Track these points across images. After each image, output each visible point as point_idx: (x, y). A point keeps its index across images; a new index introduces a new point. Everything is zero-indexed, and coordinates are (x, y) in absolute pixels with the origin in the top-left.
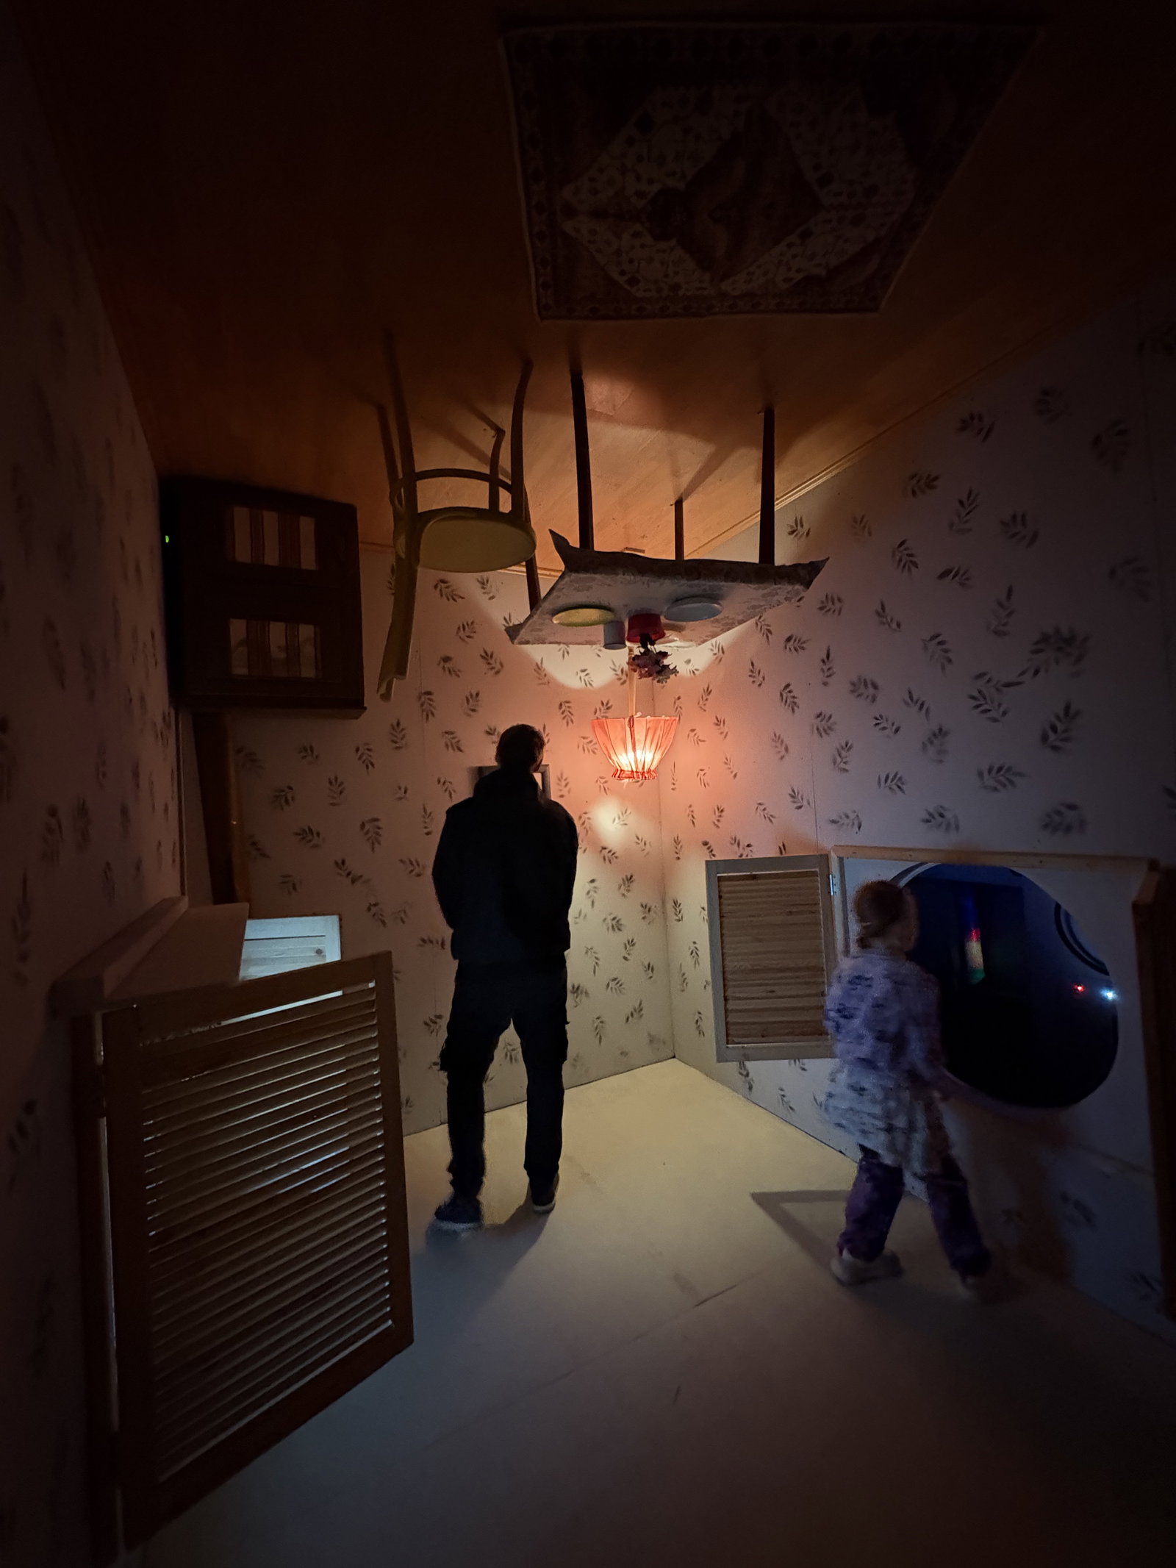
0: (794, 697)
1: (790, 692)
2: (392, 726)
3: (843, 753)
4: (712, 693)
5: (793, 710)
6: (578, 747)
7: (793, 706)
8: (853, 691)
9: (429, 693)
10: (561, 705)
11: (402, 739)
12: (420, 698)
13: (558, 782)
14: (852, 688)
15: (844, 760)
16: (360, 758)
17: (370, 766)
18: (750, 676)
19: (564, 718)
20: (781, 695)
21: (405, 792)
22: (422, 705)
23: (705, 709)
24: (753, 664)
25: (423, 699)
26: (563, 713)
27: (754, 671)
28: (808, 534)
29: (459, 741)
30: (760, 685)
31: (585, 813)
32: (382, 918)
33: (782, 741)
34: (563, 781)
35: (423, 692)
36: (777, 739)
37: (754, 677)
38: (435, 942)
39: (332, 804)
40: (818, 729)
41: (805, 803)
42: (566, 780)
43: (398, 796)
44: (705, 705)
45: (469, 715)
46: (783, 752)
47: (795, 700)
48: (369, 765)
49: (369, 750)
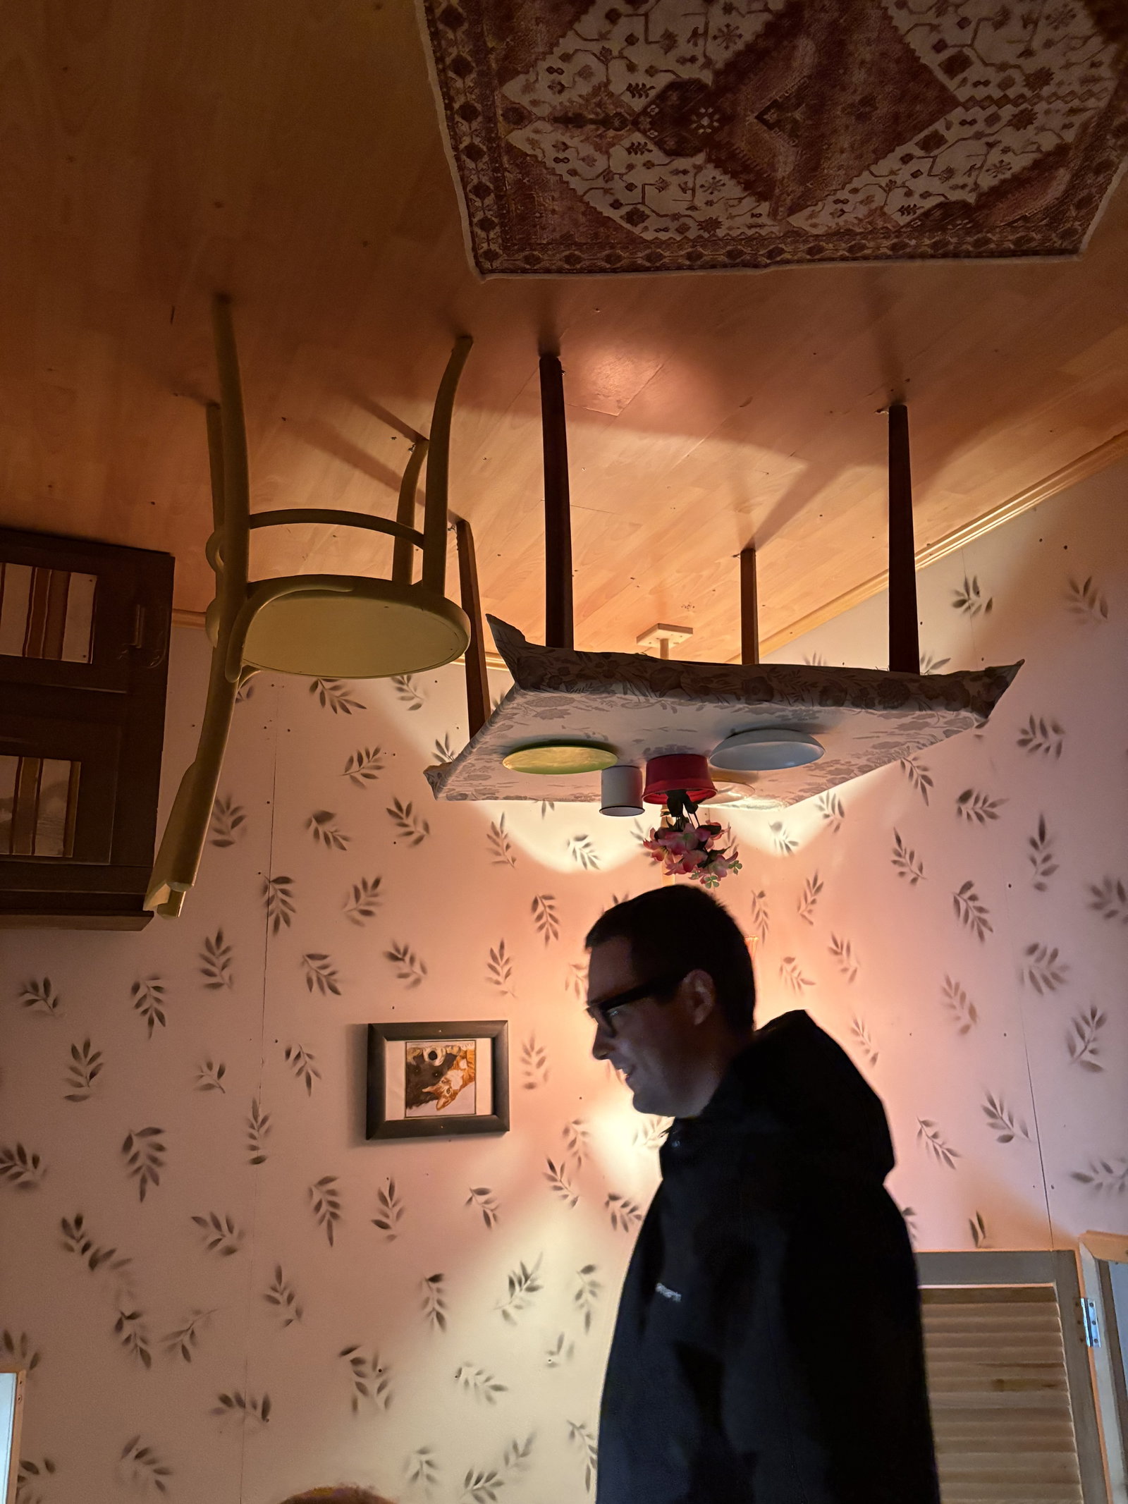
0: (981, 910)
1: (973, 898)
2: (208, 943)
3: (1087, 1031)
4: (823, 889)
5: (981, 935)
6: (567, 986)
7: (981, 927)
8: (1097, 906)
9: (285, 880)
10: (536, 902)
11: (224, 967)
12: (266, 889)
13: (524, 1055)
14: (1093, 899)
15: (1090, 1047)
16: (138, 1005)
17: (156, 1020)
18: (895, 862)
19: (541, 928)
20: (957, 902)
21: (221, 1073)
22: (269, 902)
23: (813, 920)
24: (899, 841)
25: (271, 892)
26: (540, 917)
27: (901, 854)
28: (989, 606)
29: (333, 973)
30: (914, 880)
31: (576, 1122)
32: (143, 1346)
33: (963, 997)
34: (533, 1054)
35: (273, 877)
36: (953, 990)
37: (902, 865)
38: (248, 1405)
39: (71, 1098)
40: (1032, 976)
41: (1016, 1130)
42: (540, 1051)
43: (205, 1081)
44: (810, 911)
45: (357, 922)
46: (966, 1019)
47: (984, 916)
48: (155, 1018)
49: (157, 988)
